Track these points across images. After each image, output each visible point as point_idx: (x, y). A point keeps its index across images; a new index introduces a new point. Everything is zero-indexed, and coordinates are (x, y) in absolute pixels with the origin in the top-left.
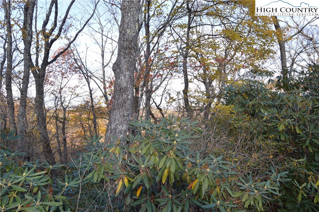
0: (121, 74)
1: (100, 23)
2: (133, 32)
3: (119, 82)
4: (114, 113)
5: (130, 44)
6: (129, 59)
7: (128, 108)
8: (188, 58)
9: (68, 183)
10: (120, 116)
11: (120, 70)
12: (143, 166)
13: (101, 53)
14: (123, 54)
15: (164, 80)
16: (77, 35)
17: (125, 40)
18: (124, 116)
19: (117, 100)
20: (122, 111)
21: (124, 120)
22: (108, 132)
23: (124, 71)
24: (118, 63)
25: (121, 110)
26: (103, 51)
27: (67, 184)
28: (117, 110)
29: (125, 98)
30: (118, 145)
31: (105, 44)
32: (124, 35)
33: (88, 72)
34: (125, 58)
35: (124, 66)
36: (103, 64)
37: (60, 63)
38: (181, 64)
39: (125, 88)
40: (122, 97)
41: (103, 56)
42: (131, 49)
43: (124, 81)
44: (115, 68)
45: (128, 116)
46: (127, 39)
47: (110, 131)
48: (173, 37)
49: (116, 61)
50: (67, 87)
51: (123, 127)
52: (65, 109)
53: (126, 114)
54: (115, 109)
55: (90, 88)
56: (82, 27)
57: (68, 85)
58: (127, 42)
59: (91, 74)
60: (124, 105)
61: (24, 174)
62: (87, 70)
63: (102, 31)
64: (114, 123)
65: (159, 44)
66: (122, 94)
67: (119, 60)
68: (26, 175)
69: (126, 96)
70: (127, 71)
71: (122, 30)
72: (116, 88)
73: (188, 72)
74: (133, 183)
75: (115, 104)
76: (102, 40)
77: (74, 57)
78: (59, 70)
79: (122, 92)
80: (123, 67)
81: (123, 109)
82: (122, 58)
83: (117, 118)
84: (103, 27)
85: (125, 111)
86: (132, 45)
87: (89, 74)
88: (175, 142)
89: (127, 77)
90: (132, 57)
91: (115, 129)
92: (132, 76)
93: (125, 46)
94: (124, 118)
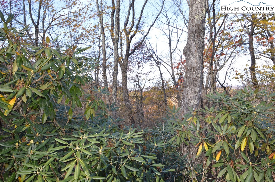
0: (192, 56)
1: (167, 17)
2: (201, 17)
3: (189, 63)
4: (186, 90)
5: (199, 28)
6: (198, 41)
7: (199, 85)
8: (254, 35)
9: (157, 144)
10: (192, 92)
11: (190, 52)
12: (222, 134)
13: (168, 42)
14: (192, 37)
15: (228, 60)
16: (149, 29)
17: (194, 25)
18: (195, 92)
19: (189, 79)
20: (194, 88)
21: (195, 96)
22: (182, 106)
23: (194, 53)
24: (188, 46)
25: (192, 87)
26: (170, 40)
27: (155, 144)
28: (189, 87)
29: (196, 76)
30: (195, 115)
31: (172, 33)
32: (193, 21)
33: (158, 59)
34: (194, 41)
35: (194, 48)
36: (170, 51)
37: (137, 55)
38: (247, 41)
39: (195, 67)
40: (193, 76)
41: (170, 44)
42: (200, 32)
43: (194, 62)
44: (185, 51)
45: (199, 92)
46: (195, 24)
47: (183, 105)
48: (237, 17)
49: (186, 45)
50: (142, 73)
51: (194, 101)
52: (141, 90)
53: (197, 91)
54: (187, 86)
55: (160, 72)
56: (153, 22)
57: (142, 72)
58: (196, 27)
59: (161, 60)
60: (195, 82)
61: (129, 133)
62: (158, 58)
63: (169, 23)
64: (187, 98)
65: (225, 24)
66: (193, 73)
67: (189, 44)
68: (131, 134)
69: (196, 74)
70: (197, 52)
71: (191, 17)
72: (188, 68)
73: (254, 49)
74: (212, 148)
75: (187, 82)
76: (169, 30)
77: (147, 47)
78: (136, 60)
79: (193, 71)
80: (193, 50)
81: (194, 86)
82: (192, 41)
83: (189, 94)
84: (169, 19)
85: (196, 87)
86: (201, 28)
87: (160, 61)
88: (255, 112)
89: (197, 57)
90: (201, 39)
91: (188, 104)
92: (201, 56)
93: (194, 31)
94: (196, 93)
